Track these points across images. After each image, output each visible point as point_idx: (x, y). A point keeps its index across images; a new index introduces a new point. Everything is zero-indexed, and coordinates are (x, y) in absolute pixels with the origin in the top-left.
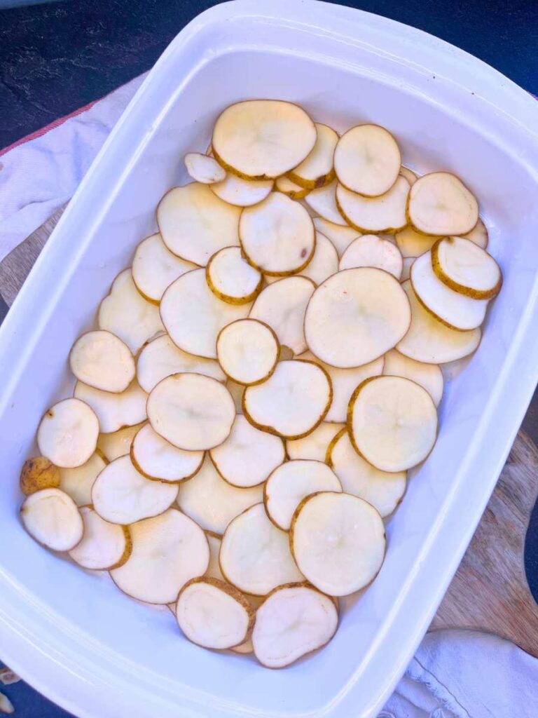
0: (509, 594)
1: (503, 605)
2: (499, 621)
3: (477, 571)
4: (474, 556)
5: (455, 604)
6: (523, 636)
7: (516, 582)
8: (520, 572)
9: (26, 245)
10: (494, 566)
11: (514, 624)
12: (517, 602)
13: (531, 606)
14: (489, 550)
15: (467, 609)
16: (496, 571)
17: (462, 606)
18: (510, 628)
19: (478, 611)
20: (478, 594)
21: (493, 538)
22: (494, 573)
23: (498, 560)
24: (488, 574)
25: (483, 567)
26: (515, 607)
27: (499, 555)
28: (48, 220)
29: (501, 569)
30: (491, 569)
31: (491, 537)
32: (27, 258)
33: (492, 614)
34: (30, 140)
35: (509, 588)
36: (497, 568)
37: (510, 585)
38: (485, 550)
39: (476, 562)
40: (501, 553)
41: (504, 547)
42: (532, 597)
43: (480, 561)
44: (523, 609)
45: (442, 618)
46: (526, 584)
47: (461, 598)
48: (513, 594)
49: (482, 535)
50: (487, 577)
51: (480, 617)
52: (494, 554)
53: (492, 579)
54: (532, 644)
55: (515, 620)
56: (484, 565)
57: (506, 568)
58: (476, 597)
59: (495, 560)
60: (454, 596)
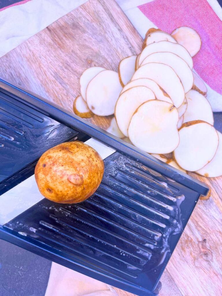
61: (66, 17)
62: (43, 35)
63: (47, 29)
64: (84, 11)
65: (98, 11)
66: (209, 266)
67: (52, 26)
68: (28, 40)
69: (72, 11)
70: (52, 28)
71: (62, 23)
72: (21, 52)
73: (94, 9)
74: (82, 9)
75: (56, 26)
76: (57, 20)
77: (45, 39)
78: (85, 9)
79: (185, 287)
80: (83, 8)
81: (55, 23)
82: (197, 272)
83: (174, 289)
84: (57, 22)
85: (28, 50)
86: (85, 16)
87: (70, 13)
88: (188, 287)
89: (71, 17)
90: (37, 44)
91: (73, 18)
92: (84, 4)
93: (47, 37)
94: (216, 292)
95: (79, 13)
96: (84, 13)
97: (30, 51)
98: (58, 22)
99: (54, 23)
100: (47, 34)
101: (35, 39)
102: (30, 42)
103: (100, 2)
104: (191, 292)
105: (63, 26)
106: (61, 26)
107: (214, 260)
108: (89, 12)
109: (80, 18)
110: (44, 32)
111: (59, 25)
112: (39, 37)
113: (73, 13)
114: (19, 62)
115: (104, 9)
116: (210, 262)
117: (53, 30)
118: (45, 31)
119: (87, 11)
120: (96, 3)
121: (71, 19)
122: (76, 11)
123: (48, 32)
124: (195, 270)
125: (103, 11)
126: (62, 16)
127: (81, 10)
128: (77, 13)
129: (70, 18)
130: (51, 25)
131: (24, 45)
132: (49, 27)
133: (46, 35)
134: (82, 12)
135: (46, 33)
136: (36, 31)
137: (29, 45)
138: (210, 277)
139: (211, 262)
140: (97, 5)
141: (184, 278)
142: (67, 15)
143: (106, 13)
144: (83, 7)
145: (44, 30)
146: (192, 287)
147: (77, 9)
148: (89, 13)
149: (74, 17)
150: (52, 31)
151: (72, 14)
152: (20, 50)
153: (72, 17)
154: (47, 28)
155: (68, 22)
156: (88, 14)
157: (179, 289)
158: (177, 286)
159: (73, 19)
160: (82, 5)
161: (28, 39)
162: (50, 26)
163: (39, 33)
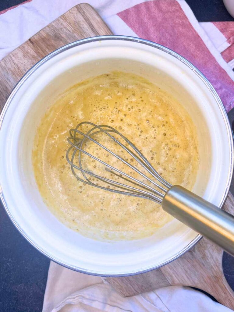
0: (213, 273)
1: (209, 278)
2: (205, 284)
3: (198, 260)
4: (198, 253)
5: (186, 275)
6: (216, 293)
7: (216, 267)
8: (219, 263)
10: (208, 259)
11: (213, 287)
12: (216, 277)
13: (222, 280)
14: (206, 251)
15: (191, 278)
16: (207, 261)
17: (189, 276)
18: (211, 289)
19: (196, 279)
20: (197, 271)
21: (209, 245)
22: (207, 262)
23: (209, 256)
24: (203, 262)
25: (201, 259)
26: (215, 279)
27: (211, 254)
28: (3, 59)
29: (211, 261)
30: (206, 260)
31: (208, 245)
33: (203, 282)
35: (213, 270)
36: (208, 260)
37: (213, 268)
38: (204, 251)
39: (199, 256)
40: (212, 253)
41: (213, 251)
42: (223, 275)
43: (201, 256)
44: (218, 281)
46: (221, 269)
47: (189, 272)
49: (204, 244)
50: (203, 263)
51: (196, 282)
52: (208, 253)
53: (206, 265)
54: (220, 297)
56: (203, 258)
57: (213, 261)
59: (208, 256)
60: (186, 271)
61: (48, 28)
62: (26, 47)
63: (29, 42)
64: (64, 21)
65: (79, 21)
66: (192, 256)
67: (34, 38)
68: (11, 53)
69: (53, 22)
70: (34, 40)
71: (44, 35)
72: (6, 66)
73: (74, 20)
74: (63, 19)
75: (38, 38)
76: (39, 32)
77: (28, 51)
78: (65, 19)
79: (171, 276)
80: (64, 19)
81: (37, 35)
82: (181, 262)
83: (161, 278)
84: (38, 34)
85: (13, 64)
86: (66, 26)
87: (51, 23)
88: (173, 276)
89: (52, 28)
90: (21, 57)
91: (54, 29)
92: (65, 15)
93: (30, 49)
94: (199, 279)
95: (60, 24)
96: (65, 24)
97: (15, 64)
98: (40, 34)
99: (35, 35)
100: (30, 47)
101: (18, 51)
102: (13, 55)
103: (80, 12)
104: (177, 280)
105: (45, 38)
106: (43, 37)
107: (196, 251)
108: (70, 22)
109: (61, 29)
110: (27, 44)
111: (41, 37)
112: (23, 50)
113: (53, 24)
114: (5, 76)
115: (85, 19)
116: (192, 252)
117: (35, 42)
118: (28, 44)
119: (68, 22)
120: (76, 13)
121: (53, 31)
122: (57, 22)
123: (31, 44)
124: (180, 260)
125: (83, 21)
126: (43, 28)
127: (61, 20)
128: (58, 24)
129: (52, 29)
130: (33, 36)
131: (8, 58)
132: (31, 40)
133: (29, 47)
134: (63, 24)
135: (29, 45)
136: (19, 43)
137: (13, 58)
138: (193, 266)
139: (193, 252)
140: (77, 15)
141: (169, 268)
142: (48, 26)
143: (86, 23)
144: (64, 17)
145: (27, 42)
146: (178, 276)
147: (58, 20)
148: (70, 23)
149: (56, 28)
150: (35, 43)
151: (53, 26)
152: (5, 64)
153: (54, 28)
154: (30, 40)
155: (50, 34)
156: (68, 24)
157: (167, 278)
158: (163, 275)
159: (54, 31)
160: (62, 16)
161: (12, 52)
163: (21, 45)
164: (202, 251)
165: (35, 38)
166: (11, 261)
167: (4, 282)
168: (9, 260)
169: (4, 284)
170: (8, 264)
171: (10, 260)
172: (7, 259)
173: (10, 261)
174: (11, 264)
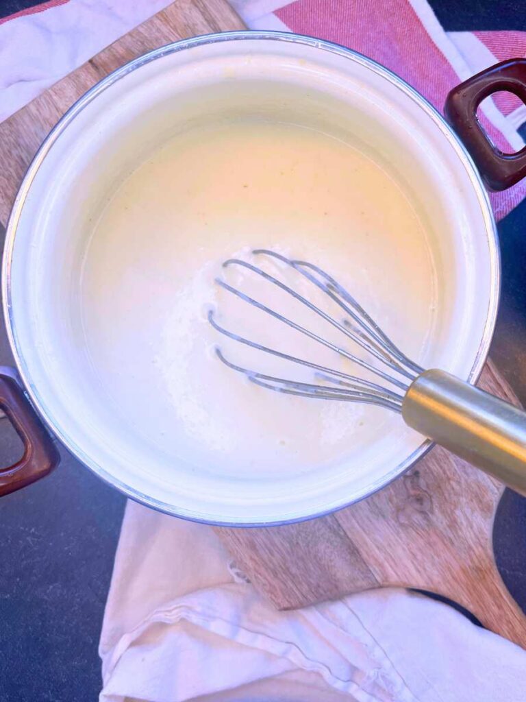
0: (472, 561)
1: (464, 571)
2: (455, 584)
3: (441, 532)
4: (440, 516)
5: (413, 563)
6: (480, 606)
7: (480, 549)
8: (486, 539)
9: (7, 126)
10: (460, 529)
11: (472, 591)
12: (478, 570)
13: (493, 576)
14: (458, 512)
15: (425, 569)
16: (460, 533)
17: (420, 566)
18: (468, 596)
19: (436, 572)
20: (438, 556)
21: (463, 500)
22: (459, 537)
23: (465, 523)
24: (451, 536)
25: (448, 529)
26: (475, 573)
27: (467, 519)
28: (33, 101)
29: (468, 535)
30: (457, 533)
31: (461, 499)
32: (6, 139)
33: (450, 578)
34: (28, 14)
35: (472, 553)
36: (462, 532)
37: (474, 551)
38: (452, 512)
39: (442, 523)
40: (470, 518)
41: (473, 512)
42: (495, 567)
43: (445, 522)
44: (484, 578)
45: (397, 574)
46: (490, 552)
47: (419, 557)
48: (476, 561)
49: (452, 496)
50: (450, 538)
51: (437, 579)
52: (462, 516)
53: (456, 543)
54: (488, 616)
55: (475, 588)
56: (449, 527)
57: (472, 533)
58: (435, 557)
59: (462, 523)
60: (413, 554)
61: (129, 39)
62: (83, 76)
63: (90, 65)
64: (164, 24)
65: (194, 25)
66: (425, 522)
67: (100, 59)
68: (51, 87)
69: (140, 25)
70: (100, 61)
71: (121, 52)
72: (40, 113)
73: (185, 21)
74: (161, 20)
75: (108, 58)
76: (111, 45)
77: (86, 84)
78: (166, 20)
79: (381, 565)
80: (163, 19)
81: (106, 51)
82: (403, 535)
83: (359, 570)
84: (109, 50)
85: (54, 110)
86: (168, 35)
87: (136, 29)
88: (386, 564)
89: (137, 38)
90: (71, 97)
91: (142, 40)
92: (165, 11)
93: (91, 81)
94: (442, 573)
95: (154, 31)
96: (165, 29)
97: (58, 111)
98: (112, 50)
99: (103, 51)
100: (92, 75)
101: (65, 85)
102: (55, 93)
103: (196, 6)
104: (393, 573)
105: (123, 58)
106: (119, 56)
107: (436, 511)
108: (175, 26)
109: (157, 39)
110: (84, 70)
111: (114, 55)
112: (76, 81)
113: (141, 30)
114: (37, 135)
115: (206, 20)
116: (427, 514)
117: (102, 66)
118: (86, 69)
119: (172, 25)
120: (190, 9)
121: (139, 43)
122: (149, 25)
123: (92, 70)
124: (400, 530)
125: (202, 23)
126: (119, 37)
127: (157, 22)
128: (151, 30)
129: (138, 40)
130: (98, 55)
131: (45, 98)
132: (94, 61)
133: (90, 77)
134: (161, 28)
135: (89, 72)
136: (67, 69)
137: (55, 97)
138: (429, 543)
139: (430, 515)
140: (190, 12)
141: (378, 548)
142: (130, 34)
143: (209, 28)
144: (162, 15)
145: (84, 66)
146: (396, 564)
147: (150, 21)
148: (175, 29)
149: (146, 37)
150: (101, 69)
151: (140, 33)
152: (38, 110)
153: (142, 38)
154: (91, 61)
155: (133, 49)
156: (172, 31)
157: (371, 569)
158: (364, 563)
159: (142, 43)
160: (159, 13)
161: (53, 86)
162: (97, 58)
163: (73, 72)
164: (449, 512)
165: (103, 58)
166: (36, 533)
167: (18, 579)
168: (31, 531)
169: (18, 583)
170: (29, 539)
171: (33, 530)
172: (27, 529)
173: (33, 534)
174: (36, 539)
